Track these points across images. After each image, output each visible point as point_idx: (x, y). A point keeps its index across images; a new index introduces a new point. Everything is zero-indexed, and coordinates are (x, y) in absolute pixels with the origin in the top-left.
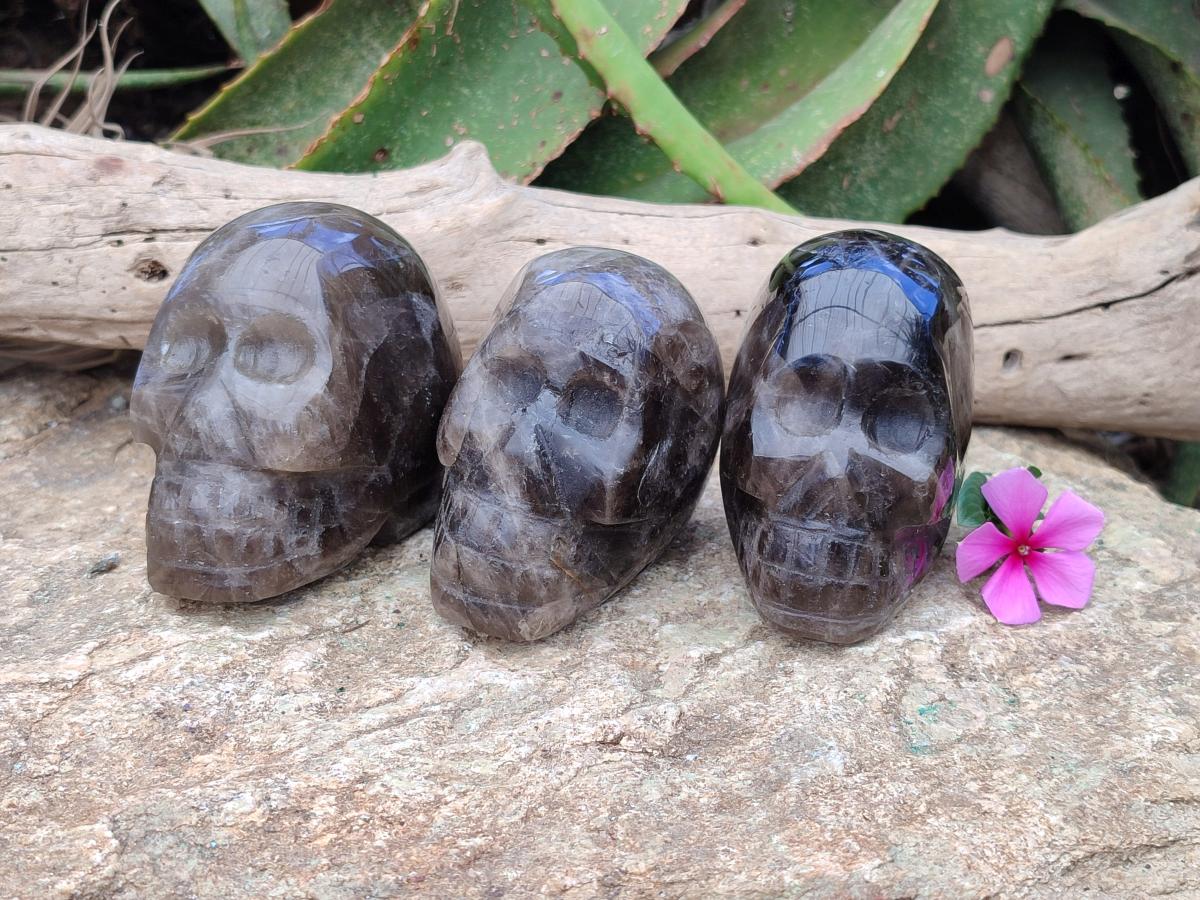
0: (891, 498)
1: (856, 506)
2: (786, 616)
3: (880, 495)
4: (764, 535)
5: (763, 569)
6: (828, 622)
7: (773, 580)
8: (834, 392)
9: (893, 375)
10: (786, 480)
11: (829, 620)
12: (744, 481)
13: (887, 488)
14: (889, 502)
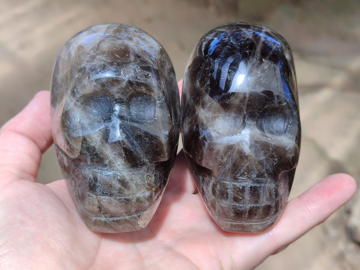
0: (276, 159)
1: (260, 167)
2: (232, 225)
3: (271, 159)
4: (214, 186)
5: (217, 203)
6: (253, 225)
7: (222, 208)
8: (239, 110)
9: (269, 98)
10: (222, 159)
11: (253, 224)
12: (201, 161)
13: (273, 155)
14: (275, 162)
